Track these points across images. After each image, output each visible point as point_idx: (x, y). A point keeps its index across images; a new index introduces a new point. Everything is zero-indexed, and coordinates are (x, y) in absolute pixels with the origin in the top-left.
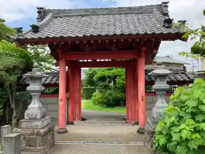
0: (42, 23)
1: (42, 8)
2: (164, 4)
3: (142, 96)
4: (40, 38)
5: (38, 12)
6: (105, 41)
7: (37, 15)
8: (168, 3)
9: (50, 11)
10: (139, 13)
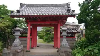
0: (21, 9)
1: (22, 3)
2: (69, 4)
3: (59, 38)
4: (20, 15)
5: (20, 5)
6: (45, 17)
7: (20, 6)
8: (70, 3)
9: (25, 4)
10: (59, 7)
